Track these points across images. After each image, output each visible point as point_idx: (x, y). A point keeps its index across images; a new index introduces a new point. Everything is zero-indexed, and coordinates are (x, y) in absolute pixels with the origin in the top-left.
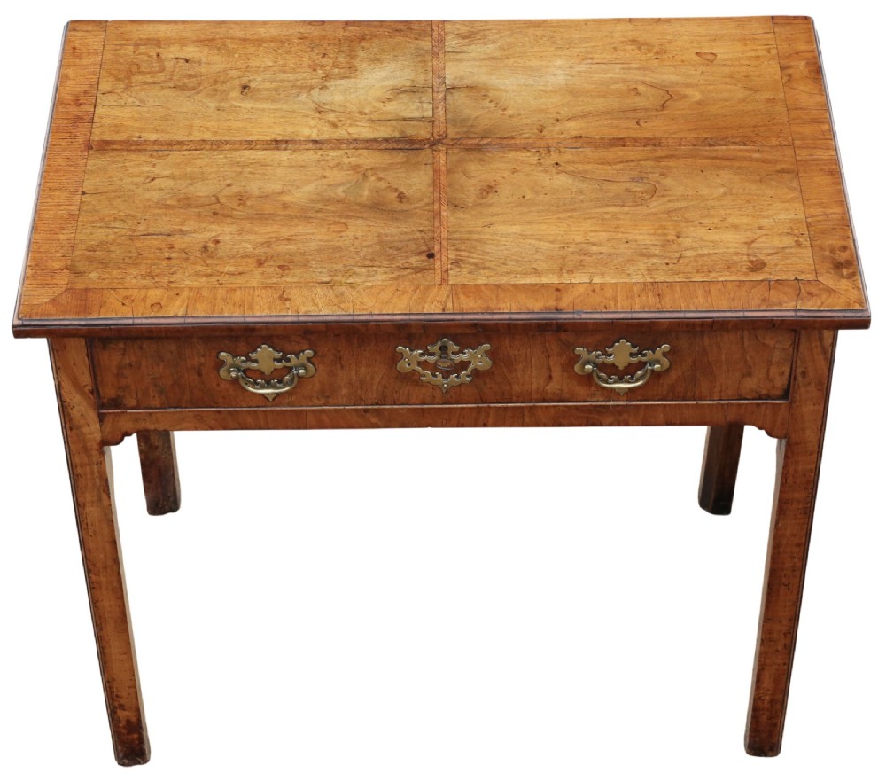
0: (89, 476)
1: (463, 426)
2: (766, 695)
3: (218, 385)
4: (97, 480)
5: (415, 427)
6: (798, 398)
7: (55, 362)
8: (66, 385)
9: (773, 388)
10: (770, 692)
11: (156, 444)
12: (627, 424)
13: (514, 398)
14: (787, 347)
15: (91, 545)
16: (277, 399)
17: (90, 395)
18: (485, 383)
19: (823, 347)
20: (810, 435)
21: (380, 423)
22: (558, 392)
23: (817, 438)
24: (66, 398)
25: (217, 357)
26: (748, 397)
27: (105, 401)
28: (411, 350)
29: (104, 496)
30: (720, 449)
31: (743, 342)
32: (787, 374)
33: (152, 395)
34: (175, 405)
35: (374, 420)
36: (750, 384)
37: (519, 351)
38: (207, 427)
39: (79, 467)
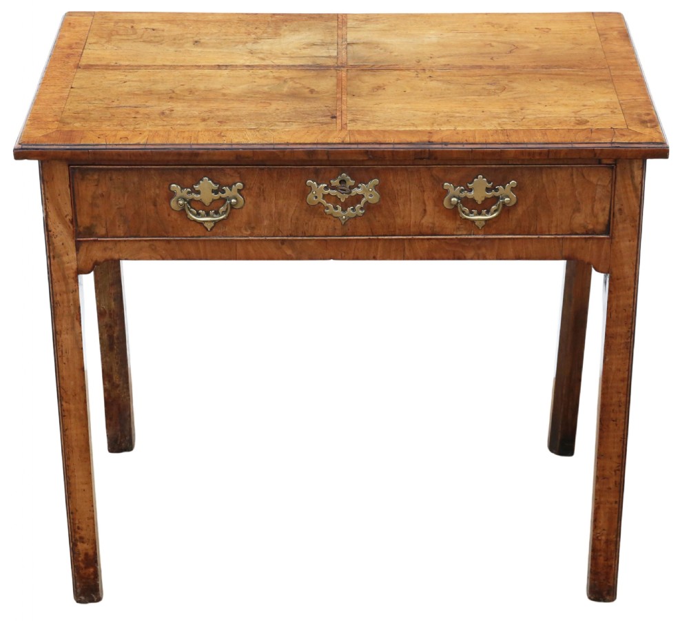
0: (66, 304)
1: (357, 259)
2: (602, 535)
3: (169, 215)
4: (72, 307)
5: (321, 259)
6: (617, 234)
7: (44, 194)
8: (52, 215)
9: (598, 223)
10: (605, 532)
11: (117, 382)
12: (485, 258)
13: (397, 232)
14: (606, 184)
15: (64, 373)
16: (214, 229)
17: (70, 225)
18: (375, 217)
19: (634, 185)
20: (628, 270)
21: (293, 256)
22: (430, 225)
23: (633, 273)
24: (51, 227)
25: (169, 188)
26: (578, 232)
27: (81, 229)
28: (318, 184)
29: (77, 323)
30: (564, 392)
31: (573, 179)
32: (608, 209)
33: (118, 223)
34: (135, 234)
35: (289, 252)
37: (400, 186)
38: (159, 257)
39: (58, 295)
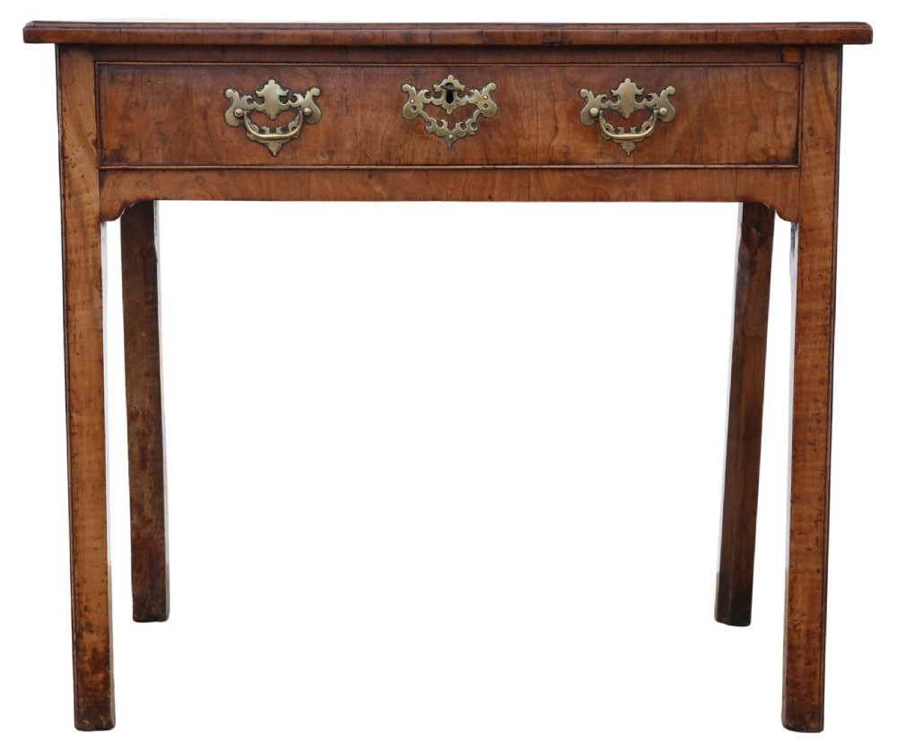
0: (82, 265)
1: (468, 199)
2: (801, 622)
3: (223, 133)
4: (91, 270)
5: (420, 200)
6: (807, 165)
7: (62, 104)
8: (70, 134)
9: (781, 147)
10: (805, 618)
11: (150, 516)
12: (635, 199)
13: (520, 159)
14: (791, 91)
15: (76, 368)
16: (281, 154)
17: (93, 147)
18: (491, 136)
19: (827, 91)
20: (823, 217)
21: (384, 194)
22: (564, 149)
23: (830, 222)
24: (68, 152)
25: (225, 94)
26: (757, 160)
27: (108, 153)
28: (418, 90)
29: (97, 293)
30: (735, 529)
31: (748, 83)
32: (794, 127)
33: (156, 145)
34: (177, 161)
35: (378, 189)
36: (759, 140)
37: (524, 92)
38: (208, 195)
39: (73, 251)
